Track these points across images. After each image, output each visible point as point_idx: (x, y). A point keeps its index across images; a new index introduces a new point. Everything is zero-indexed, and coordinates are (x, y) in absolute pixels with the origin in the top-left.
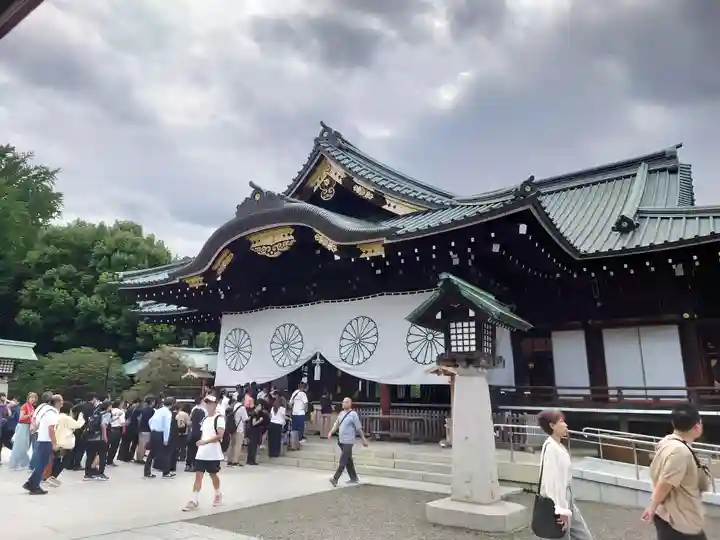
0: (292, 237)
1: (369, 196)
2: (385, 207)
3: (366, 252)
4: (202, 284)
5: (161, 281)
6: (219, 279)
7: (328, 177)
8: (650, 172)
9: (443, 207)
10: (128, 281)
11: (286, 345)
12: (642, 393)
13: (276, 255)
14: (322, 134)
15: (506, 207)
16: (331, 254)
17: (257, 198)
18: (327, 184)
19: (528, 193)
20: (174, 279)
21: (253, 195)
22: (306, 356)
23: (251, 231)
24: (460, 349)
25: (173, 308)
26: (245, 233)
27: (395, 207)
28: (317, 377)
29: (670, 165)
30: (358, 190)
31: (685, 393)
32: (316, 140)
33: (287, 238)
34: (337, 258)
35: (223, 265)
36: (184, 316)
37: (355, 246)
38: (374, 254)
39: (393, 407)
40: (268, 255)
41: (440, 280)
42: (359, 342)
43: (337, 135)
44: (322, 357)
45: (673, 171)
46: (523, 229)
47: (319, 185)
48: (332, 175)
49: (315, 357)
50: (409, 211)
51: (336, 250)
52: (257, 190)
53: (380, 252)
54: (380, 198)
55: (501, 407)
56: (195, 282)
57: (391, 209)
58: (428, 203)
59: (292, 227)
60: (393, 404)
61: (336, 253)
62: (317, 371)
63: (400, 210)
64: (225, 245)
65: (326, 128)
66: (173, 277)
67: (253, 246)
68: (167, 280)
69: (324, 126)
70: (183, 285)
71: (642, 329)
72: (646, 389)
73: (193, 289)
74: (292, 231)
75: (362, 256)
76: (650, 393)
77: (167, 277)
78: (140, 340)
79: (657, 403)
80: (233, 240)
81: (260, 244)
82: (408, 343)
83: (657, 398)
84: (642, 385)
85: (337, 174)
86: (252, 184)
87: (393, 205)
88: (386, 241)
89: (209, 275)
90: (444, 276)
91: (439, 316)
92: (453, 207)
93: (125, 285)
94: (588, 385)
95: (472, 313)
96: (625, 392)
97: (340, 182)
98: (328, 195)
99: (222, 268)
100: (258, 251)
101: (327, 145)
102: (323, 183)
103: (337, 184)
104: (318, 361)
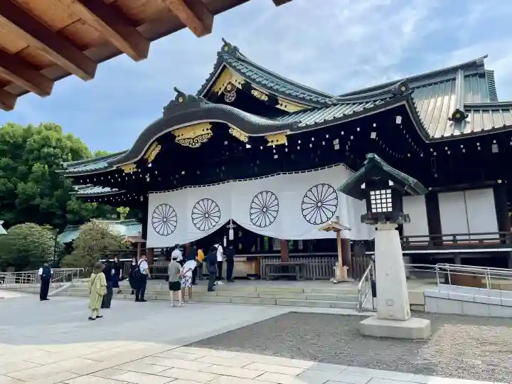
0: (210, 131)
1: (265, 98)
2: (278, 106)
3: (272, 141)
4: (135, 170)
5: (101, 169)
6: (150, 165)
7: (230, 83)
8: (466, 77)
9: (326, 106)
10: (72, 170)
11: (207, 216)
12: (467, 237)
13: (198, 145)
14: (223, 48)
15: (387, 104)
16: (243, 144)
17: (181, 100)
18: (229, 88)
19: (403, 92)
20: (112, 167)
21: (177, 98)
22: (222, 222)
23: (176, 127)
24: (379, 210)
25: (107, 189)
26: (171, 129)
27: (286, 106)
28: (231, 237)
29: (480, 71)
30: (255, 93)
31: (497, 236)
32: (218, 53)
33: (206, 132)
34: (248, 146)
35: (152, 155)
36: (114, 196)
37: (264, 137)
38: (279, 143)
39: (291, 257)
40: (190, 146)
41: (366, 159)
42: (264, 210)
43: (236, 49)
44: (234, 222)
45: (482, 76)
46: (399, 120)
47: (222, 89)
48: (234, 82)
49: (228, 223)
50: (299, 109)
51: (247, 140)
52: (180, 94)
53: (284, 141)
54: (273, 100)
55: (367, 253)
56: (129, 168)
57: (283, 108)
58: (314, 102)
59: (211, 123)
60: (291, 255)
61: (248, 143)
62: (231, 232)
63: (291, 108)
64: (154, 139)
65: (226, 44)
66: (111, 165)
67: (177, 139)
68: (106, 168)
69: (225, 42)
70: (120, 171)
71: (467, 193)
72: (469, 235)
73: (128, 175)
74: (210, 127)
75: (269, 144)
76: (472, 237)
77: (106, 165)
78: (69, 216)
79: (481, 244)
80: (162, 135)
81: (183, 137)
82: (303, 210)
83: (481, 241)
84: (467, 233)
85: (238, 80)
86: (176, 90)
87: (284, 105)
88: (289, 133)
89: (142, 163)
90: (370, 155)
91: (363, 186)
92: (335, 105)
93: (70, 173)
94: (428, 234)
95: (391, 183)
96: (458, 238)
97: (240, 87)
98: (231, 97)
99: (152, 157)
100: (182, 143)
101: (228, 57)
102: (226, 88)
103: (238, 88)
104: (231, 226)
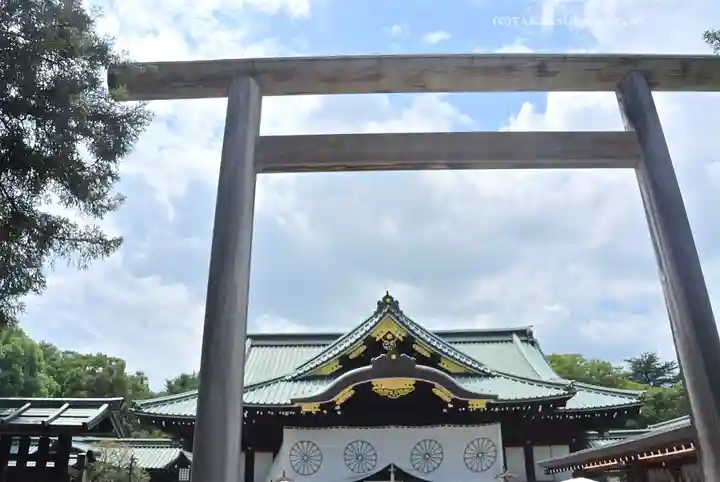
0: (412, 387)
1: (426, 354)
3: (472, 405)
4: (319, 410)
6: (338, 408)
7: (389, 332)
8: (521, 341)
11: (360, 458)
13: (397, 397)
14: (384, 299)
16: (446, 403)
17: (392, 357)
18: (389, 336)
20: (294, 404)
22: (380, 467)
23: (377, 380)
26: (369, 381)
27: (448, 366)
29: (531, 339)
30: (417, 348)
32: (379, 302)
33: (408, 387)
34: (450, 406)
35: (342, 399)
38: (478, 408)
40: (390, 396)
44: (395, 467)
47: (380, 337)
48: (393, 333)
49: (389, 467)
50: (459, 371)
51: (451, 401)
53: (482, 406)
54: (436, 357)
56: (310, 408)
57: (444, 367)
65: (387, 296)
67: (374, 388)
68: (286, 404)
70: (299, 409)
71: (552, 447)
74: (413, 384)
75: (470, 408)
81: (381, 388)
82: (465, 459)
85: (399, 332)
97: (401, 339)
98: (390, 346)
99: (341, 401)
100: (379, 392)
101: (388, 306)
102: (385, 337)
103: (398, 340)
104: (392, 469)
